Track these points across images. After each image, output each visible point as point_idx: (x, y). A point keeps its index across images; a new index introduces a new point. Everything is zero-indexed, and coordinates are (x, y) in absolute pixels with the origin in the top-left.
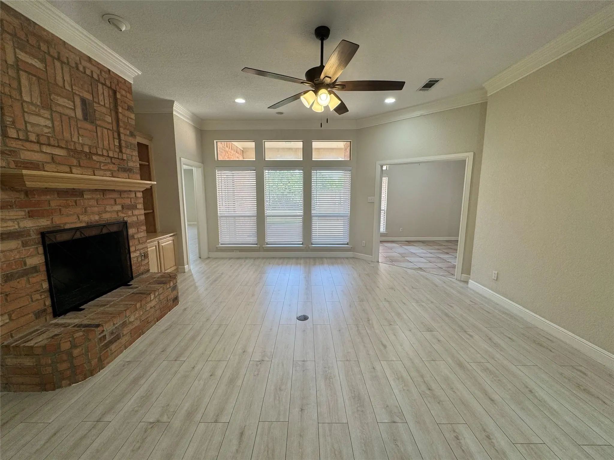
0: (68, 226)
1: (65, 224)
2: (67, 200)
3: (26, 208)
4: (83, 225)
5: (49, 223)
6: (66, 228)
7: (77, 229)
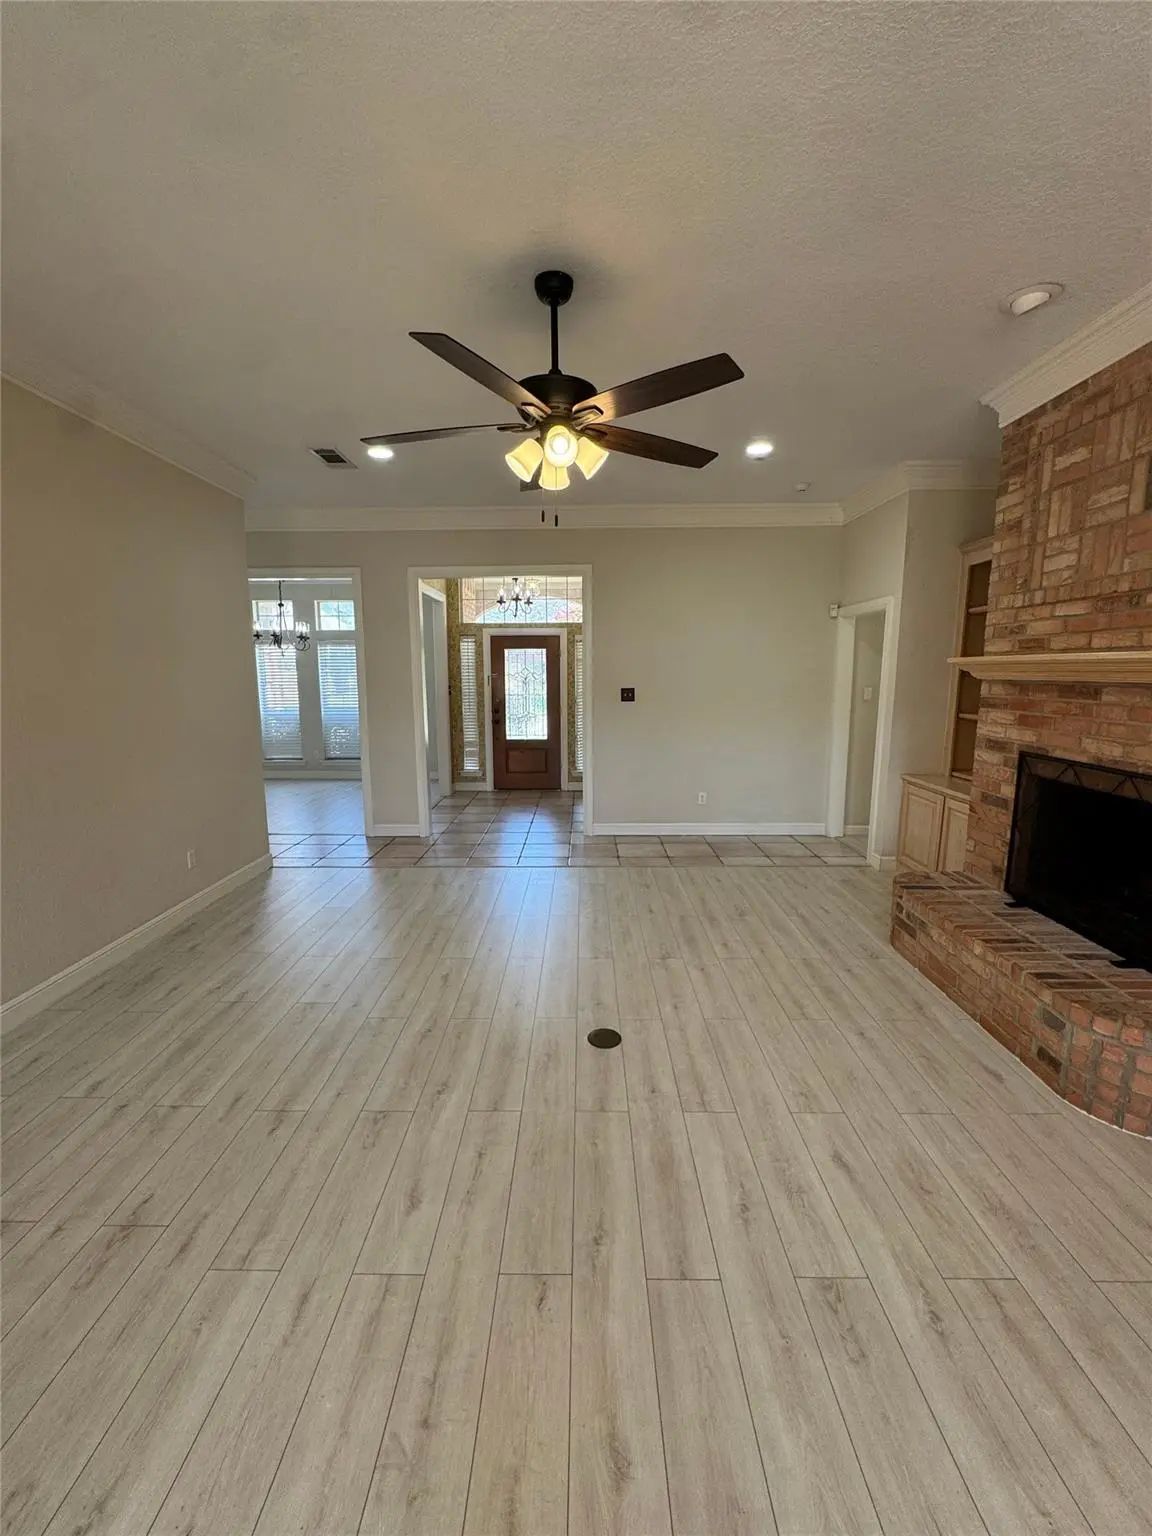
0: (1058, 754)
1: (1056, 748)
2: (1068, 703)
3: (1018, 710)
4: (1084, 759)
5: (1034, 739)
6: (1054, 755)
7: (1072, 764)
